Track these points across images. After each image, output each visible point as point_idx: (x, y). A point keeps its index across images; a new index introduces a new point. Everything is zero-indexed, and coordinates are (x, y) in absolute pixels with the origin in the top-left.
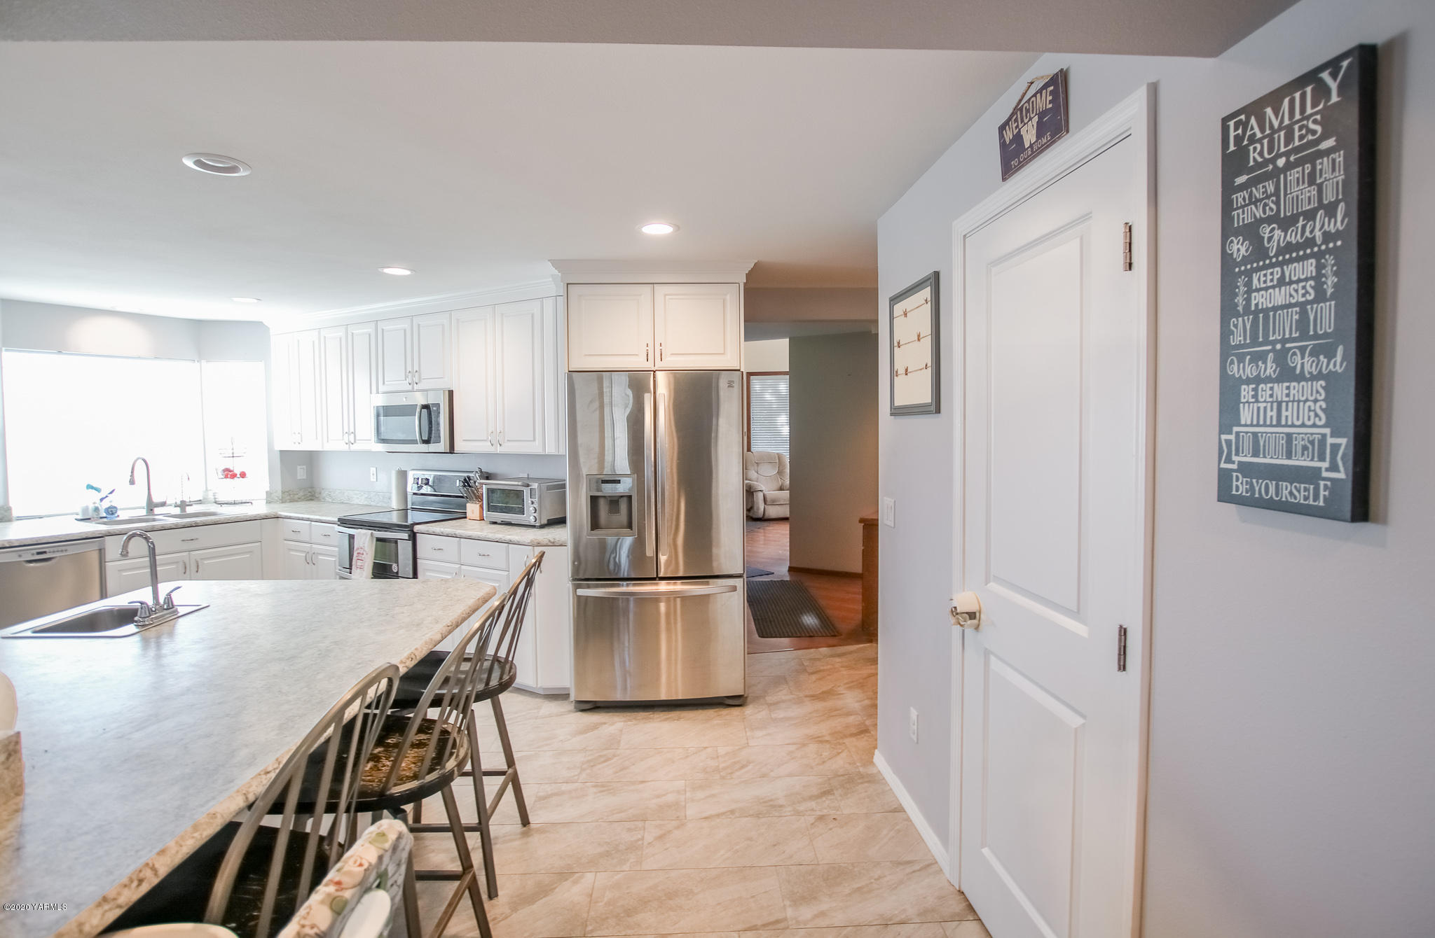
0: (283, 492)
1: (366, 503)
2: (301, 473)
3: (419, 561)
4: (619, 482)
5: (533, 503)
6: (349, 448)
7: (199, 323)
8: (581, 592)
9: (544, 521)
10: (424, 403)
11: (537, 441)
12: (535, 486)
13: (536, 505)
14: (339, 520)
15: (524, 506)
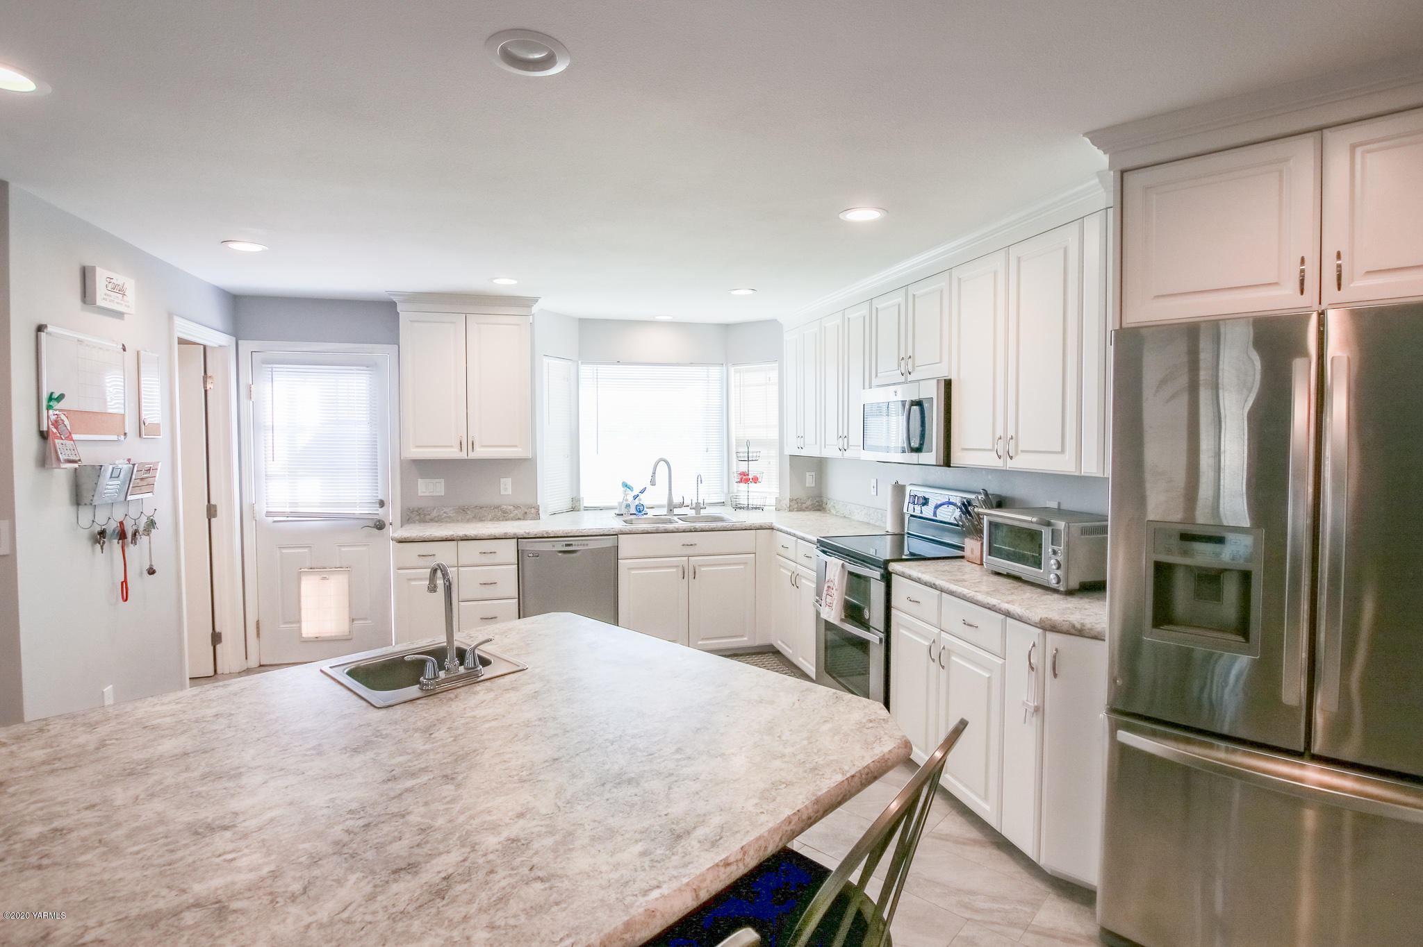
0: (791, 500)
1: (866, 520)
2: (810, 480)
3: (894, 612)
4: (1220, 540)
5: (1055, 552)
6: (843, 454)
7: (727, 327)
8: (1125, 737)
9: (1074, 583)
10: (915, 398)
11: (1067, 453)
12: (1061, 525)
13: (1060, 557)
14: (819, 541)
15: (1040, 554)
